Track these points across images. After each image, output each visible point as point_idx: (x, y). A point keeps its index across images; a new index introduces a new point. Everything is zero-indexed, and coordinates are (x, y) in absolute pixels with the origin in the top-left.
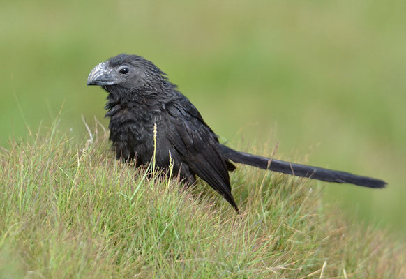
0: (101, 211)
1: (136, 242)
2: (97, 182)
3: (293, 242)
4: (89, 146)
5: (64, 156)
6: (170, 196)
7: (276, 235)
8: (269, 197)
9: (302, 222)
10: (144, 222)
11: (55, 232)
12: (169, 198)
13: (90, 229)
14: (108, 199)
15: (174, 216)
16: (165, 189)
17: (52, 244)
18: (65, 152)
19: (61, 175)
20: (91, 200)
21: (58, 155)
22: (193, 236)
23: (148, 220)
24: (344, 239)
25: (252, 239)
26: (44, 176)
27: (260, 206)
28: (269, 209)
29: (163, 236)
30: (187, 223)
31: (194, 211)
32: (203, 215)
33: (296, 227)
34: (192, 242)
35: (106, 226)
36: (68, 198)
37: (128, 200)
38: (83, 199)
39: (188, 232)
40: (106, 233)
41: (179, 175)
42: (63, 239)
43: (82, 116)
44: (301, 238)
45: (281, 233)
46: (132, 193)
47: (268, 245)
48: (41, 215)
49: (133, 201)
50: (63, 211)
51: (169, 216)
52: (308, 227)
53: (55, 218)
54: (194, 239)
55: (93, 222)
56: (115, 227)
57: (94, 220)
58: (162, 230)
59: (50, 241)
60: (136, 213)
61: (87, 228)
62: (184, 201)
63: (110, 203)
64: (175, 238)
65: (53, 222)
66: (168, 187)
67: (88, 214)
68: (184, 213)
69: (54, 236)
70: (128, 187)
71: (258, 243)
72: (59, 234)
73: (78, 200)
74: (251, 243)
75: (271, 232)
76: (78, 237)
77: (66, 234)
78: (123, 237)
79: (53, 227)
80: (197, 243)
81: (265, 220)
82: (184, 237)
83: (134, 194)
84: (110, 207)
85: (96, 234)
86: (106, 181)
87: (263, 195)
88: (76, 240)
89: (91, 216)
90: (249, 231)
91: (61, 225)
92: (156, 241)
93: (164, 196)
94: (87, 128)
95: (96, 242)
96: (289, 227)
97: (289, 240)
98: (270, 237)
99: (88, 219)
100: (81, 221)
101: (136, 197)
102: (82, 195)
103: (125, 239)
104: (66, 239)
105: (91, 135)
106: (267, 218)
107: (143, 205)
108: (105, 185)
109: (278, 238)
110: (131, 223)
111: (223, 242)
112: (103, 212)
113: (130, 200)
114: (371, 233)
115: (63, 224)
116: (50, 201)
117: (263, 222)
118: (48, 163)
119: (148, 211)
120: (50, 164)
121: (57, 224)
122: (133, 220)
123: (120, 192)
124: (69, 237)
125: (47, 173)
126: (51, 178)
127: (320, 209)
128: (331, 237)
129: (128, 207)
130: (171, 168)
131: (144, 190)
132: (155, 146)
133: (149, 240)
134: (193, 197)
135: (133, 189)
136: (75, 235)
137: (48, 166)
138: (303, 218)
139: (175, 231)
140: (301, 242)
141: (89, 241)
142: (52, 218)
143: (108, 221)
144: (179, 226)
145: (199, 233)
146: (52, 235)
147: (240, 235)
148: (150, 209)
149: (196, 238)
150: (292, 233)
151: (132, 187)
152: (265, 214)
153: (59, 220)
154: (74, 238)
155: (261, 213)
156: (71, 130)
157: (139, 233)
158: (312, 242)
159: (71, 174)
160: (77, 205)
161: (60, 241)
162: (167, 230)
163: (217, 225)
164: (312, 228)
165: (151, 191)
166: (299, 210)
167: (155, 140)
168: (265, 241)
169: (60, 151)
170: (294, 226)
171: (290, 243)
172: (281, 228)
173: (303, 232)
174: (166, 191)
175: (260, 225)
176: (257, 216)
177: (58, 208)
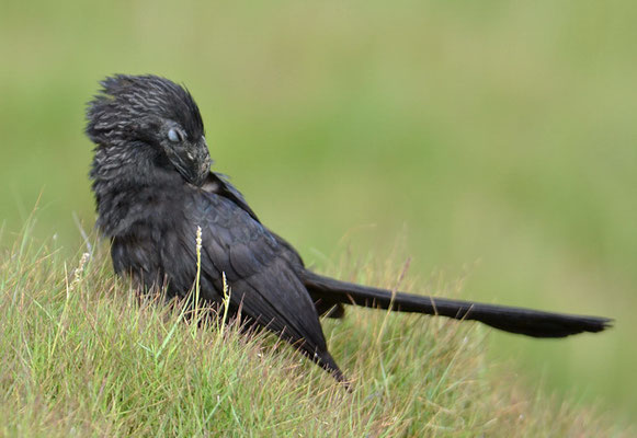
0: (106, 376)
1: (167, 429)
2: (100, 325)
3: (436, 428)
4: (86, 264)
5: (43, 281)
6: (224, 349)
7: (407, 417)
8: (394, 351)
9: (450, 394)
10: (180, 395)
11: (29, 412)
12: (222, 353)
13: (87, 406)
14: (118, 355)
15: (231, 384)
16: (215, 338)
17: (23, 432)
18: (45, 275)
19: (37, 313)
20: (89, 357)
21: (32, 280)
22: (263, 418)
23: (186, 390)
24: (522, 422)
25: (365, 423)
26: (9, 315)
27: (378, 367)
28: (393, 371)
29: (213, 418)
30: (254, 396)
31: (265, 375)
32: (281, 382)
33: (440, 403)
34: (262, 429)
35: (115, 401)
36: (51, 353)
37: (152, 357)
38: (75, 356)
39: (255, 411)
40: (115, 412)
41: (240, 314)
42: (42, 423)
43: (74, 214)
44: (448, 421)
45: (414, 413)
46: (160, 345)
47: (392, 432)
48: (4, 381)
49: (160, 358)
50: (42, 375)
51: (222, 384)
52: (460, 402)
53: (28, 388)
54: (265, 423)
55: (93, 395)
56: (129, 402)
57: (95, 391)
58: (212, 407)
59: (19, 427)
60: (167, 378)
61: (82, 404)
62: (249, 359)
63: (123, 362)
64: (234, 421)
65: (23, 394)
66: (221, 334)
67: (85, 381)
68: (249, 379)
69: (26, 418)
70: (153, 334)
71: (375, 429)
72: (35, 415)
73: (67, 356)
74: (363, 430)
75: (398, 410)
76: (67, 419)
77: (46, 415)
78: (144, 419)
79: (25, 403)
80: (271, 431)
81: (387, 392)
82: (249, 420)
83: (163, 346)
84: (123, 368)
85: (98, 416)
86: (115, 324)
87: (384, 347)
88: (64, 425)
89: (90, 384)
90: (360, 409)
91: (37, 399)
92: (200, 427)
93: (214, 350)
94: (83, 233)
95: (98, 428)
96: (428, 402)
97: (428, 425)
98: (396, 419)
99: (84, 389)
100: (72, 394)
101: (165, 351)
102: (73, 348)
103: (148, 423)
104: (46, 424)
105: (89, 246)
106: (391, 388)
107: (177, 365)
108: (113, 331)
109: (408, 421)
110: (158, 396)
111: (316, 428)
112: (110, 377)
113: (157, 356)
114: (568, 413)
115: (42, 399)
116: (18, 359)
117: (384, 394)
118: (15, 293)
119: (187, 376)
120: (19, 295)
121: (31, 398)
122: (161, 391)
123: (139, 344)
124: (52, 420)
125: (13, 311)
126: (21, 321)
127: (482, 371)
128: (501, 420)
129: (153, 368)
130: (227, 302)
131: (180, 340)
132: (199, 264)
133: (188, 425)
134: (264, 351)
135: (160, 338)
136: (61, 417)
137: (15, 299)
138: (451, 387)
139: (233, 411)
140: (449, 428)
141: (85, 427)
142: (23, 386)
143: (117, 392)
144: (240, 402)
145: (275, 413)
146: (22, 416)
147: (345, 417)
148: (189, 372)
149: (269, 422)
150: (434, 413)
151: (158, 335)
152: (388, 380)
153: (34, 392)
154: (59, 422)
155: (381, 379)
156: (55, 237)
157: (171, 412)
158: (467, 429)
159: (55, 312)
160: (65, 364)
161: (37, 426)
162: (219, 407)
163: (305, 400)
164: (468, 405)
165: (192, 342)
166: (446, 373)
167: (199, 254)
168: (388, 427)
169: (36, 273)
170: (436, 400)
171: (430, 430)
172: (415, 404)
173: (452, 411)
174: (218, 342)
175: (379, 399)
176: (373, 383)
177: (33, 370)
